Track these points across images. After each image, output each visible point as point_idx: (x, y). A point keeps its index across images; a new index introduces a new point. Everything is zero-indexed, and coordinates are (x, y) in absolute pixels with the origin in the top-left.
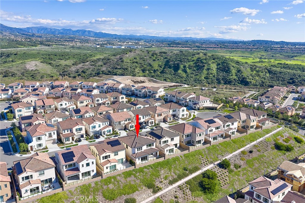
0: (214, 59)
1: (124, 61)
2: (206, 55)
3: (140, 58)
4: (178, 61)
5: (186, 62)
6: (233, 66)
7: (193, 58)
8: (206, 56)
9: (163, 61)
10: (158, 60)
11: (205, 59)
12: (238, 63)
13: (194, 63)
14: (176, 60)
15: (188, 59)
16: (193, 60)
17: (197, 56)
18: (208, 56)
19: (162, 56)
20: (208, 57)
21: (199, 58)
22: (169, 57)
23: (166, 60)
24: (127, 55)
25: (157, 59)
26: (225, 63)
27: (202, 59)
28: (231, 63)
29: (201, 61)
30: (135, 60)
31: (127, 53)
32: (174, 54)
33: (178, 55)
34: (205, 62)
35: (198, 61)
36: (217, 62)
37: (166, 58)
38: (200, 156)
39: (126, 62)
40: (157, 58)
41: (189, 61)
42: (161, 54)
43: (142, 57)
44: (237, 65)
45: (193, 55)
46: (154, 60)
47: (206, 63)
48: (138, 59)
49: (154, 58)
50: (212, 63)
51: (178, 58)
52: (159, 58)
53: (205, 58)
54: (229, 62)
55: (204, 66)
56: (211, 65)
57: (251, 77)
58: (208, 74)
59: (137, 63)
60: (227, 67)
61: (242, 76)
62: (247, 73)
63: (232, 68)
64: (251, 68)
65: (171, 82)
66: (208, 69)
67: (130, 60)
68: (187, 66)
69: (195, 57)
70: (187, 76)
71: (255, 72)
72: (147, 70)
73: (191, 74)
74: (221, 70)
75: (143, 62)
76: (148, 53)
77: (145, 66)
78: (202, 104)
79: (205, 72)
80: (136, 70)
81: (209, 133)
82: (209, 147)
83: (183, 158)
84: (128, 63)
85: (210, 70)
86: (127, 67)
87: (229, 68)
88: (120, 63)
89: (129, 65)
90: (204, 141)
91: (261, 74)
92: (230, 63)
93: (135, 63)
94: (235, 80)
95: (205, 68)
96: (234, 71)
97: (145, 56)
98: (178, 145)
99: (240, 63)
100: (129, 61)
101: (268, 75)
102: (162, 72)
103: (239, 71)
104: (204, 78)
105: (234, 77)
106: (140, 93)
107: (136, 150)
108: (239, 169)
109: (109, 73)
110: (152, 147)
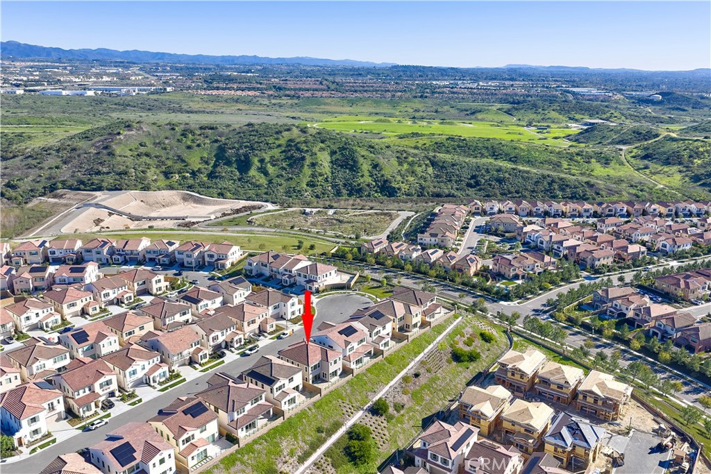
0: (322, 142)
1: (116, 153)
2: (305, 132)
3: (155, 144)
4: (246, 147)
5: (265, 150)
6: (363, 156)
7: (277, 139)
8: (305, 135)
9: (211, 146)
10: (199, 145)
11: (305, 142)
12: (373, 148)
13: (281, 152)
14: (241, 146)
15: (267, 144)
16: (279, 146)
17: (285, 134)
18: (311, 135)
19: (207, 137)
20: (310, 138)
21: (290, 140)
22: (223, 139)
23: (216, 145)
24: (122, 137)
25: (195, 144)
26: (346, 149)
27: (298, 143)
28: (359, 149)
29: (296, 145)
30: (142, 149)
31: (121, 132)
32: (233, 130)
33: (244, 133)
34: (306, 149)
35: (289, 148)
36: (329, 146)
37: (216, 141)
38: (339, 400)
39: (120, 156)
40: (194, 142)
41: (270, 148)
42: (203, 131)
43: (157, 141)
44: (371, 152)
45: (277, 133)
46: (189, 147)
47: (307, 151)
48: (150, 146)
49: (189, 143)
50: (319, 151)
51: (245, 141)
52: (201, 140)
53: (304, 139)
54: (354, 148)
55: (303, 159)
56: (318, 153)
57: (399, 178)
58: (313, 176)
59: (147, 155)
60: (352, 159)
61: (383, 176)
62: (390, 168)
63: (361, 160)
64: (397, 157)
65: (236, 199)
66: (313, 165)
67: (130, 150)
68: (268, 159)
69: (283, 137)
70: (270, 182)
71: (406, 166)
72: (175, 173)
73: (278, 176)
74: (340, 165)
75: (163, 153)
76: (173, 129)
77: (169, 163)
78: (323, 279)
79: (307, 171)
80: (148, 174)
81: (348, 355)
82: (352, 379)
83: (314, 411)
84: (127, 157)
85: (317, 167)
86: (124, 168)
87: (355, 162)
88: (106, 158)
89: (129, 161)
90: (341, 370)
91: (418, 170)
92: (356, 151)
93: (145, 157)
94: (368, 185)
95: (308, 161)
96: (365, 167)
97: (166, 138)
98: (301, 387)
99: (376, 147)
100: (129, 153)
101: (430, 170)
102: (211, 175)
103: (375, 166)
104: (305, 186)
105: (369, 180)
106: (189, 260)
107: (236, 413)
108: (402, 412)
109: (82, 187)
110: (260, 402)
